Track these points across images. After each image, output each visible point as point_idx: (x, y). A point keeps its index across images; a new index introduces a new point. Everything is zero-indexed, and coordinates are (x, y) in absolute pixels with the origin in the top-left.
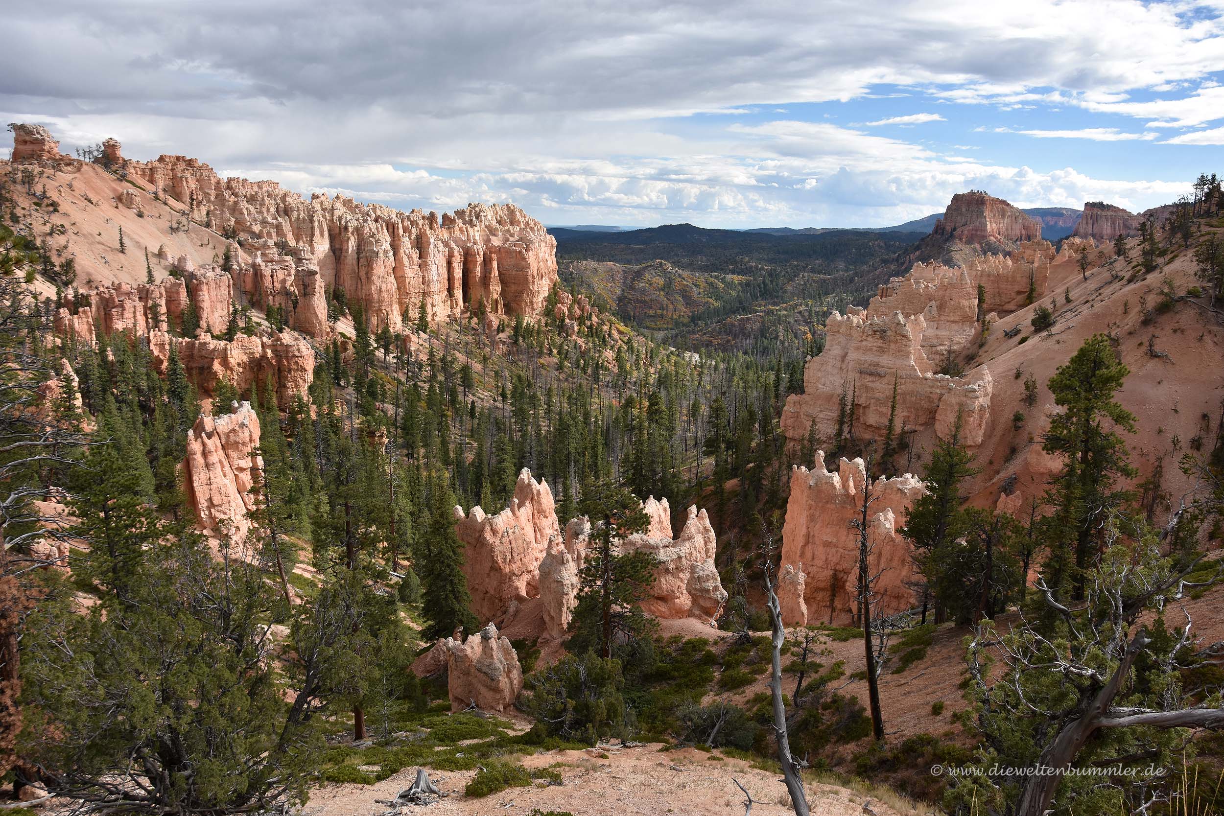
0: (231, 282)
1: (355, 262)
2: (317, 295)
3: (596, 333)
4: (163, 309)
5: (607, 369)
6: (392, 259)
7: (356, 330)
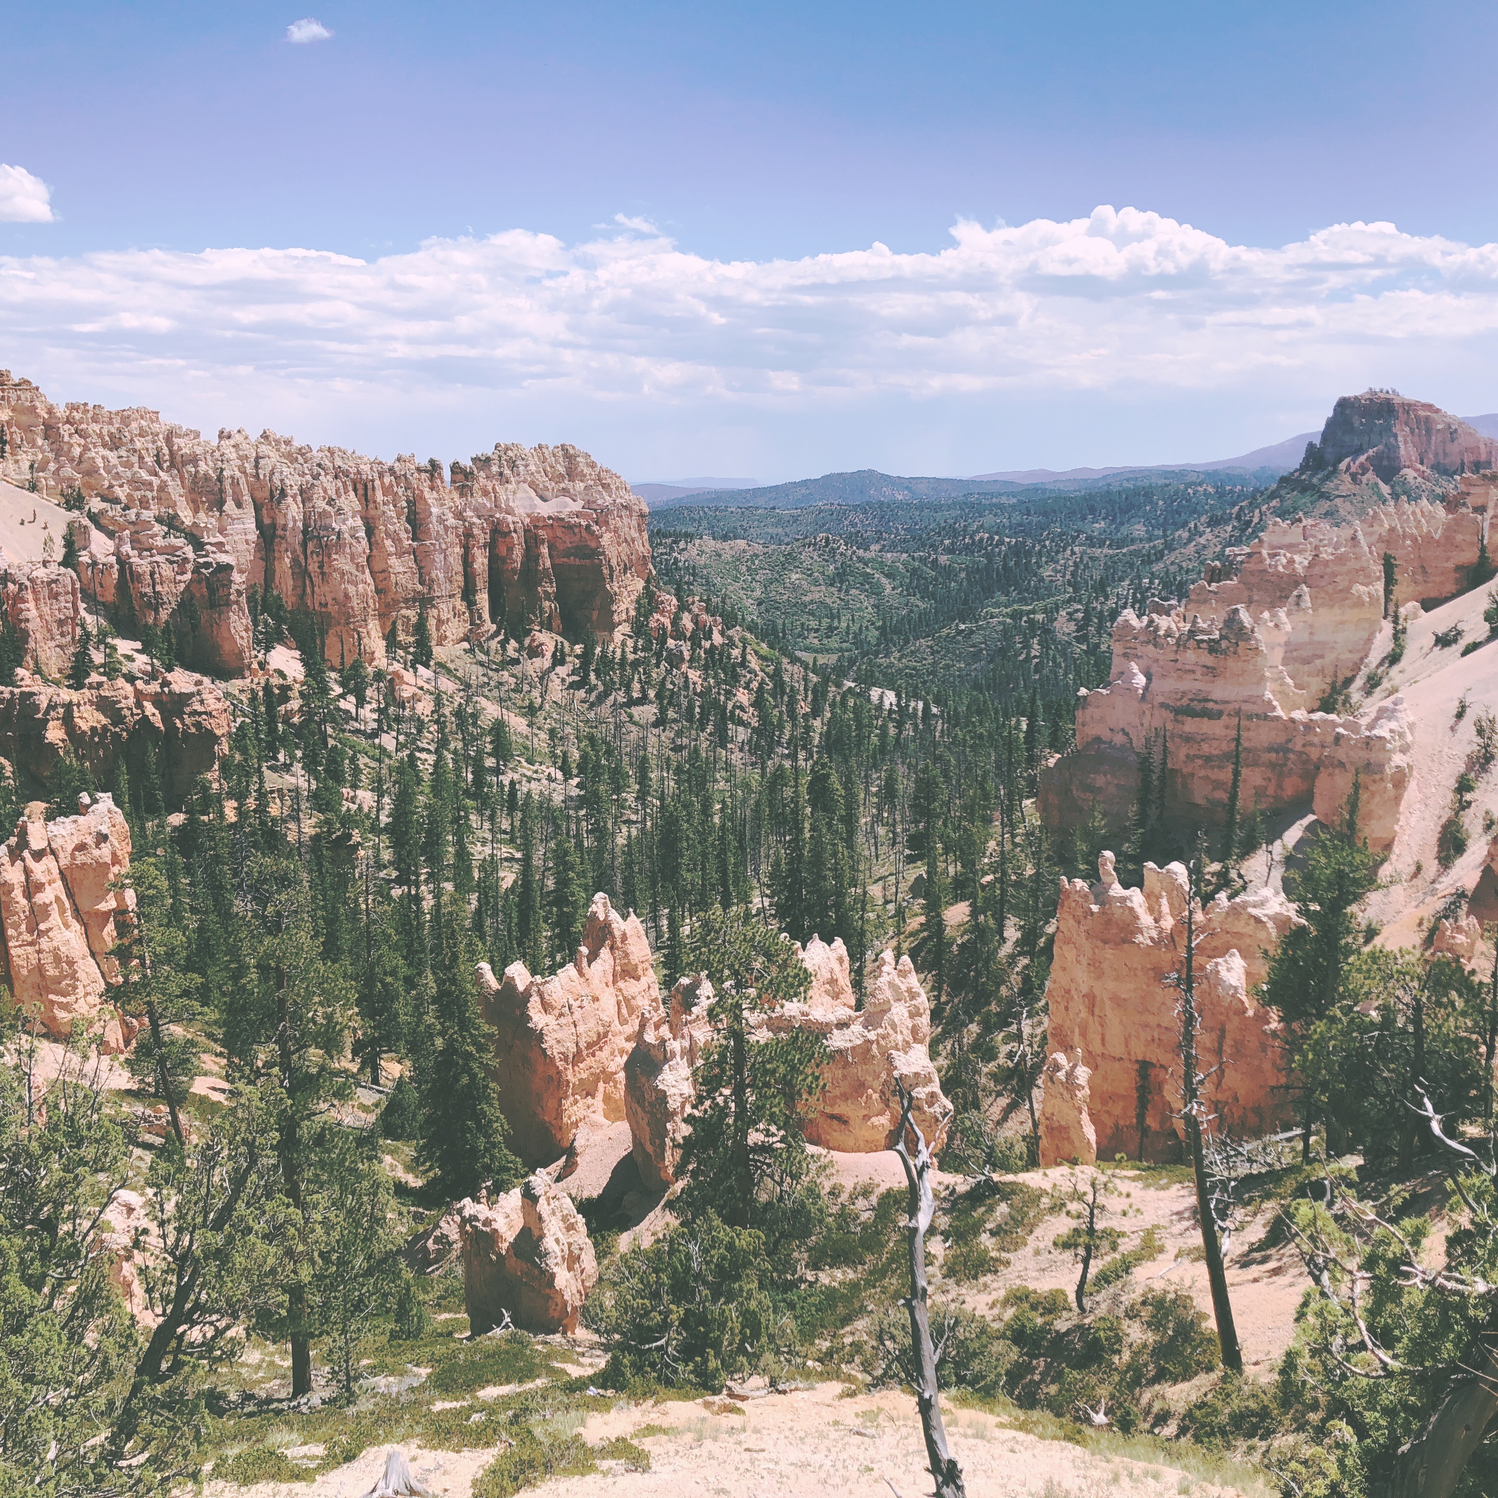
0: (78, 586)
1: (299, 546)
2: (235, 606)
3: (721, 660)
5: (741, 722)
6: (364, 542)
7: (305, 662)
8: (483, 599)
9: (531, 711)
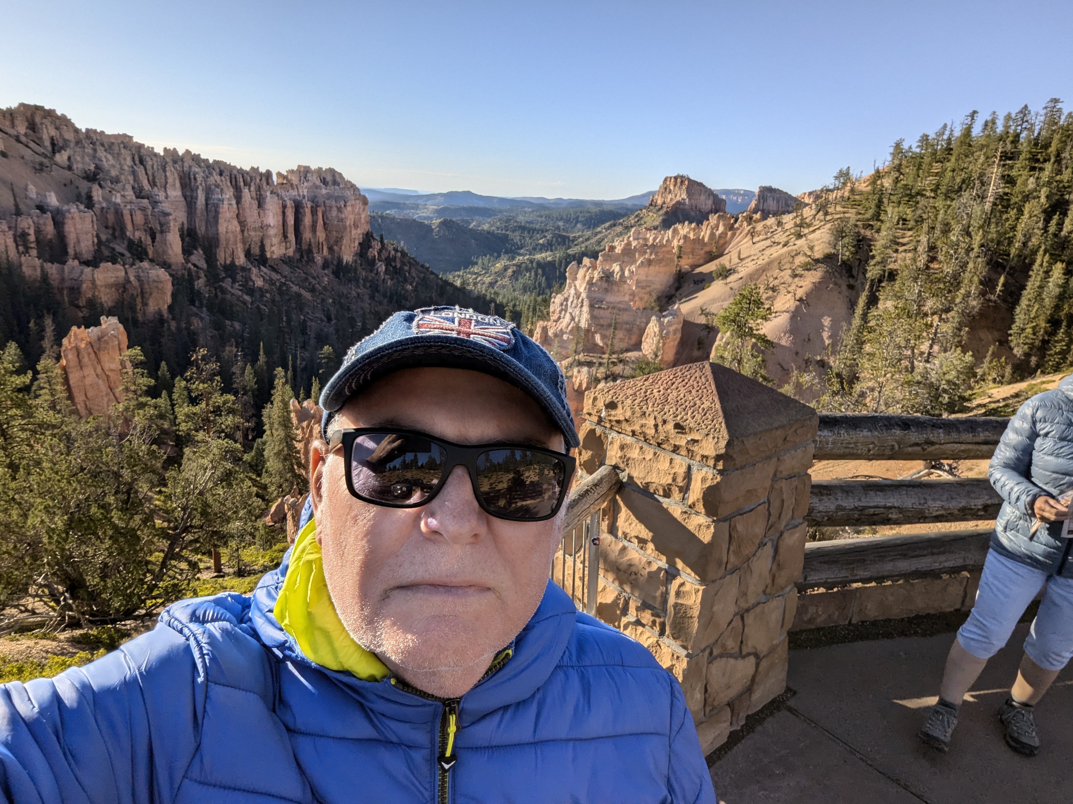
0: (95, 219)
1: (204, 207)
2: (172, 232)
4: (32, 238)
6: (235, 206)
7: (207, 262)
8: (291, 236)
9: (312, 290)
